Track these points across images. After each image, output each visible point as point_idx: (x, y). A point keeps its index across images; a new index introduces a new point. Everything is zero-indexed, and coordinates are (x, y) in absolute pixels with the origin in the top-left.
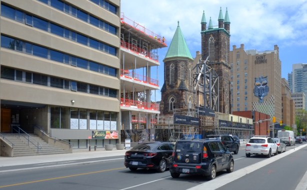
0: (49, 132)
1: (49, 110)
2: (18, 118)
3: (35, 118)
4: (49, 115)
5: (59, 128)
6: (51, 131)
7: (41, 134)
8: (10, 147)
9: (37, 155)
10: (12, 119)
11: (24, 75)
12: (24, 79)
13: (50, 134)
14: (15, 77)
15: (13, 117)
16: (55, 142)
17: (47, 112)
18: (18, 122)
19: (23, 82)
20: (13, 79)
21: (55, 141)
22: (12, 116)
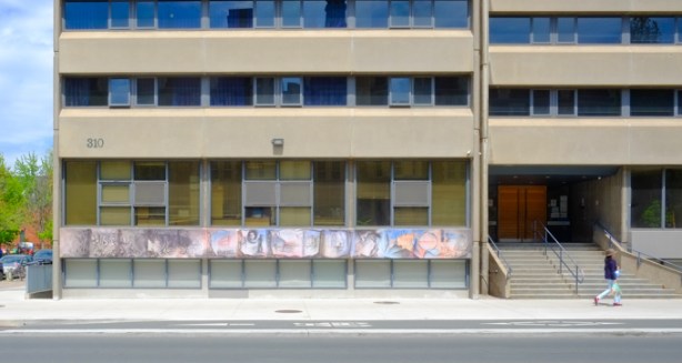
0: (624, 238)
1: (626, 179)
2: (564, 206)
3: (597, 203)
4: (626, 194)
5: (660, 226)
6: (629, 235)
7: (605, 245)
8: (503, 274)
9: (572, 298)
10: (549, 210)
11: (554, 98)
12: (554, 109)
13: (629, 244)
14: (532, 108)
15: (553, 203)
16: (638, 264)
17: (621, 185)
18: (565, 215)
19: (550, 117)
20: (527, 114)
21: (639, 261)
22: (548, 202)
